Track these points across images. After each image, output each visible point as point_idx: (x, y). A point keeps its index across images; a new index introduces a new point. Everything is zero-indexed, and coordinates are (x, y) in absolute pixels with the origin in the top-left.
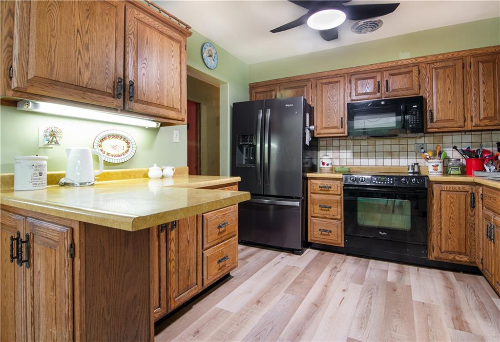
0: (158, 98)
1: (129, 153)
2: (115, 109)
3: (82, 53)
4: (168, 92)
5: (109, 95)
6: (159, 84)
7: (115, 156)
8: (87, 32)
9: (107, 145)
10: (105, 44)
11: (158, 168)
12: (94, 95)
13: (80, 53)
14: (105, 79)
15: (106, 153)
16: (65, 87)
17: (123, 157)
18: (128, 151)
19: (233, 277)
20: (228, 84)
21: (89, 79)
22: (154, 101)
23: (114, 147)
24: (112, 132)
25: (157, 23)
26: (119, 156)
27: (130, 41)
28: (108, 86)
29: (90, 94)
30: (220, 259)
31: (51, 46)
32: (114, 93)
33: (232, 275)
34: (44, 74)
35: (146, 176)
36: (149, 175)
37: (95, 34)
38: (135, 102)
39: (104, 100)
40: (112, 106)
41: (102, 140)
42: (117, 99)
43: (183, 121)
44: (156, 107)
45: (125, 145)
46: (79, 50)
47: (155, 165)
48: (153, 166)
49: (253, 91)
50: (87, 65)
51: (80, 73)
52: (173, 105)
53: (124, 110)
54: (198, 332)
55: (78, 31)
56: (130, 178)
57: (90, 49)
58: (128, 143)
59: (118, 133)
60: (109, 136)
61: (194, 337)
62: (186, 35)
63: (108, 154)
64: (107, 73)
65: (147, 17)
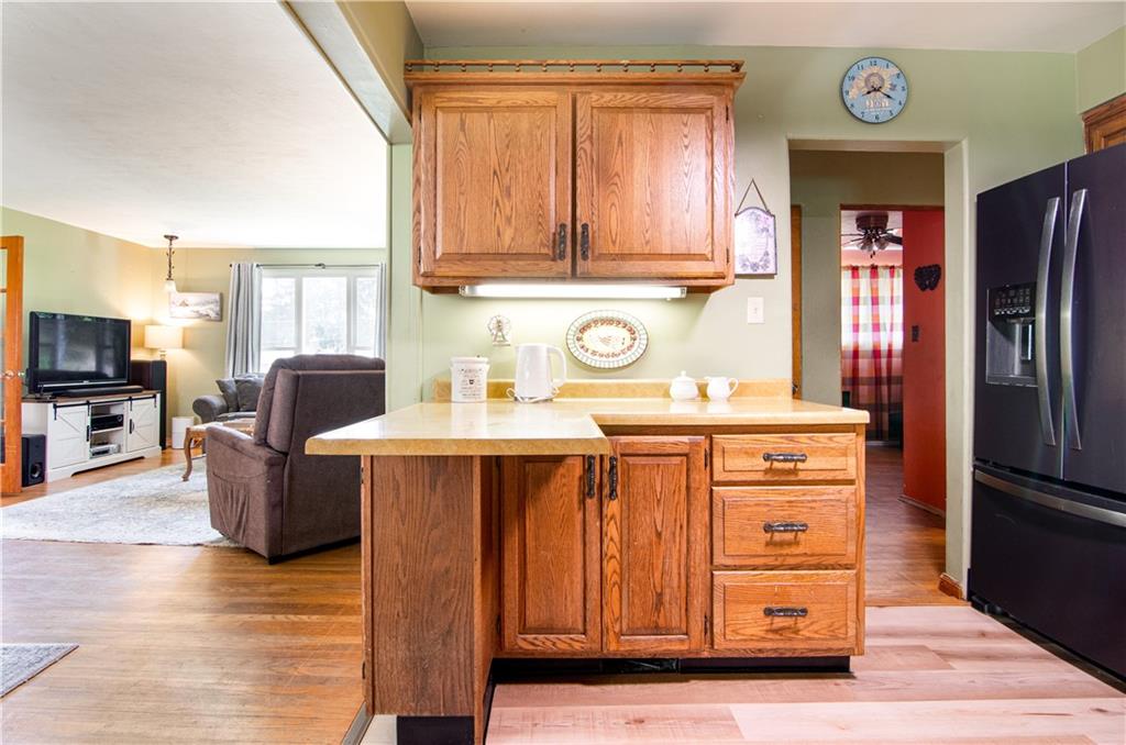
0: (647, 242)
1: (633, 349)
2: (561, 278)
3: (501, 204)
4: (672, 224)
5: (545, 257)
6: (648, 215)
7: (608, 356)
8: (507, 170)
9: (591, 338)
10: (536, 176)
11: (690, 379)
12: (520, 263)
13: (498, 204)
14: (538, 234)
15: (590, 351)
16: (480, 260)
17: (622, 356)
18: (631, 346)
19: (854, 678)
20: (965, 144)
21: (513, 239)
22: (638, 250)
23: (606, 341)
24: (599, 315)
25: (644, 95)
26: (614, 355)
27: (583, 156)
28: (542, 245)
29: (513, 263)
30: (774, 606)
31: (460, 208)
32: (554, 252)
33: (855, 674)
34: (453, 249)
35: (667, 394)
36: (673, 392)
37: (519, 167)
38: (593, 260)
39: (536, 268)
40: (553, 274)
41: (583, 329)
42: (559, 261)
43: (724, 278)
44: (643, 260)
45: (627, 335)
46: (497, 202)
47: (683, 373)
48: (679, 375)
49: (1097, 134)
50: (509, 220)
51: (499, 234)
52: (689, 248)
53: (574, 276)
54: (642, 721)
55: (495, 172)
56: (634, 397)
57: (513, 193)
58: (632, 331)
59: (610, 315)
60: (596, 322)
61: (627, 723)
62: (731, 86)
63: (594, 353)
64: (540, 223)
65: (620, 95)
